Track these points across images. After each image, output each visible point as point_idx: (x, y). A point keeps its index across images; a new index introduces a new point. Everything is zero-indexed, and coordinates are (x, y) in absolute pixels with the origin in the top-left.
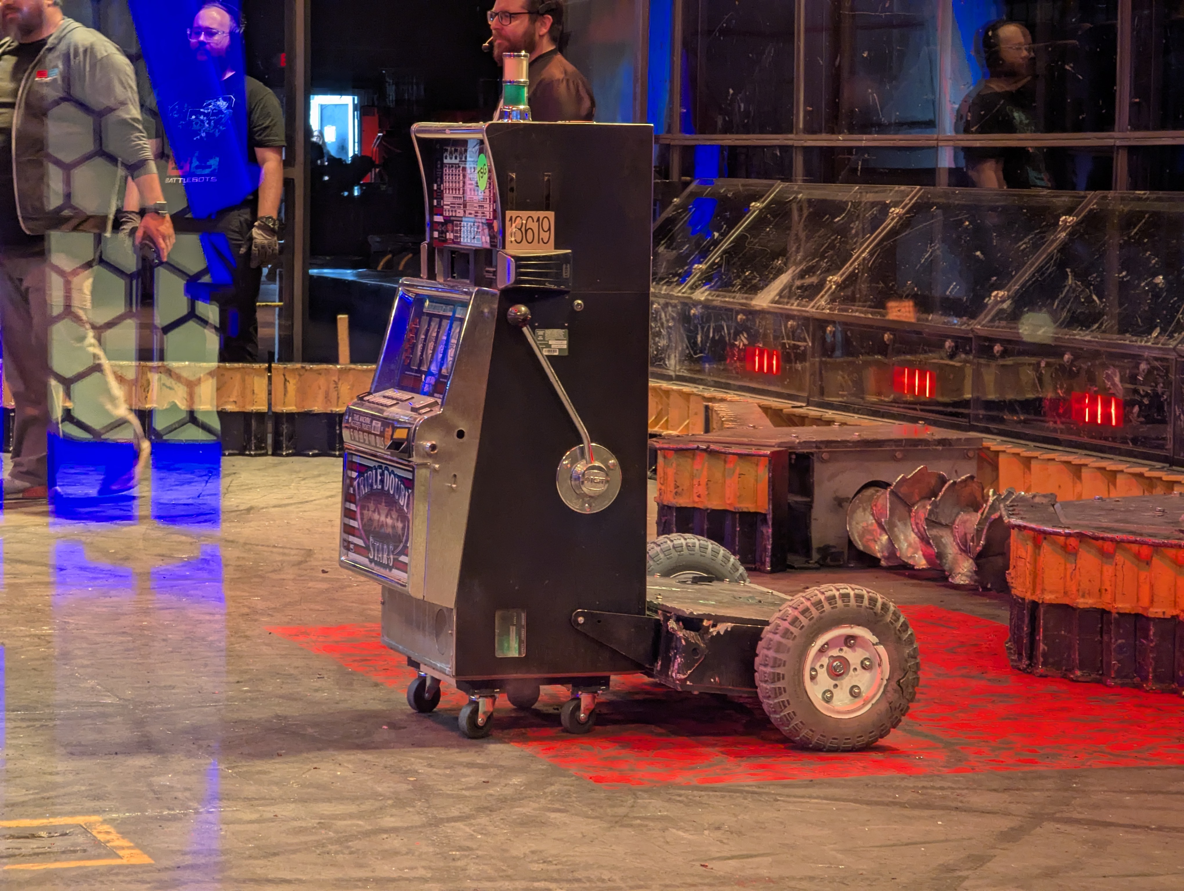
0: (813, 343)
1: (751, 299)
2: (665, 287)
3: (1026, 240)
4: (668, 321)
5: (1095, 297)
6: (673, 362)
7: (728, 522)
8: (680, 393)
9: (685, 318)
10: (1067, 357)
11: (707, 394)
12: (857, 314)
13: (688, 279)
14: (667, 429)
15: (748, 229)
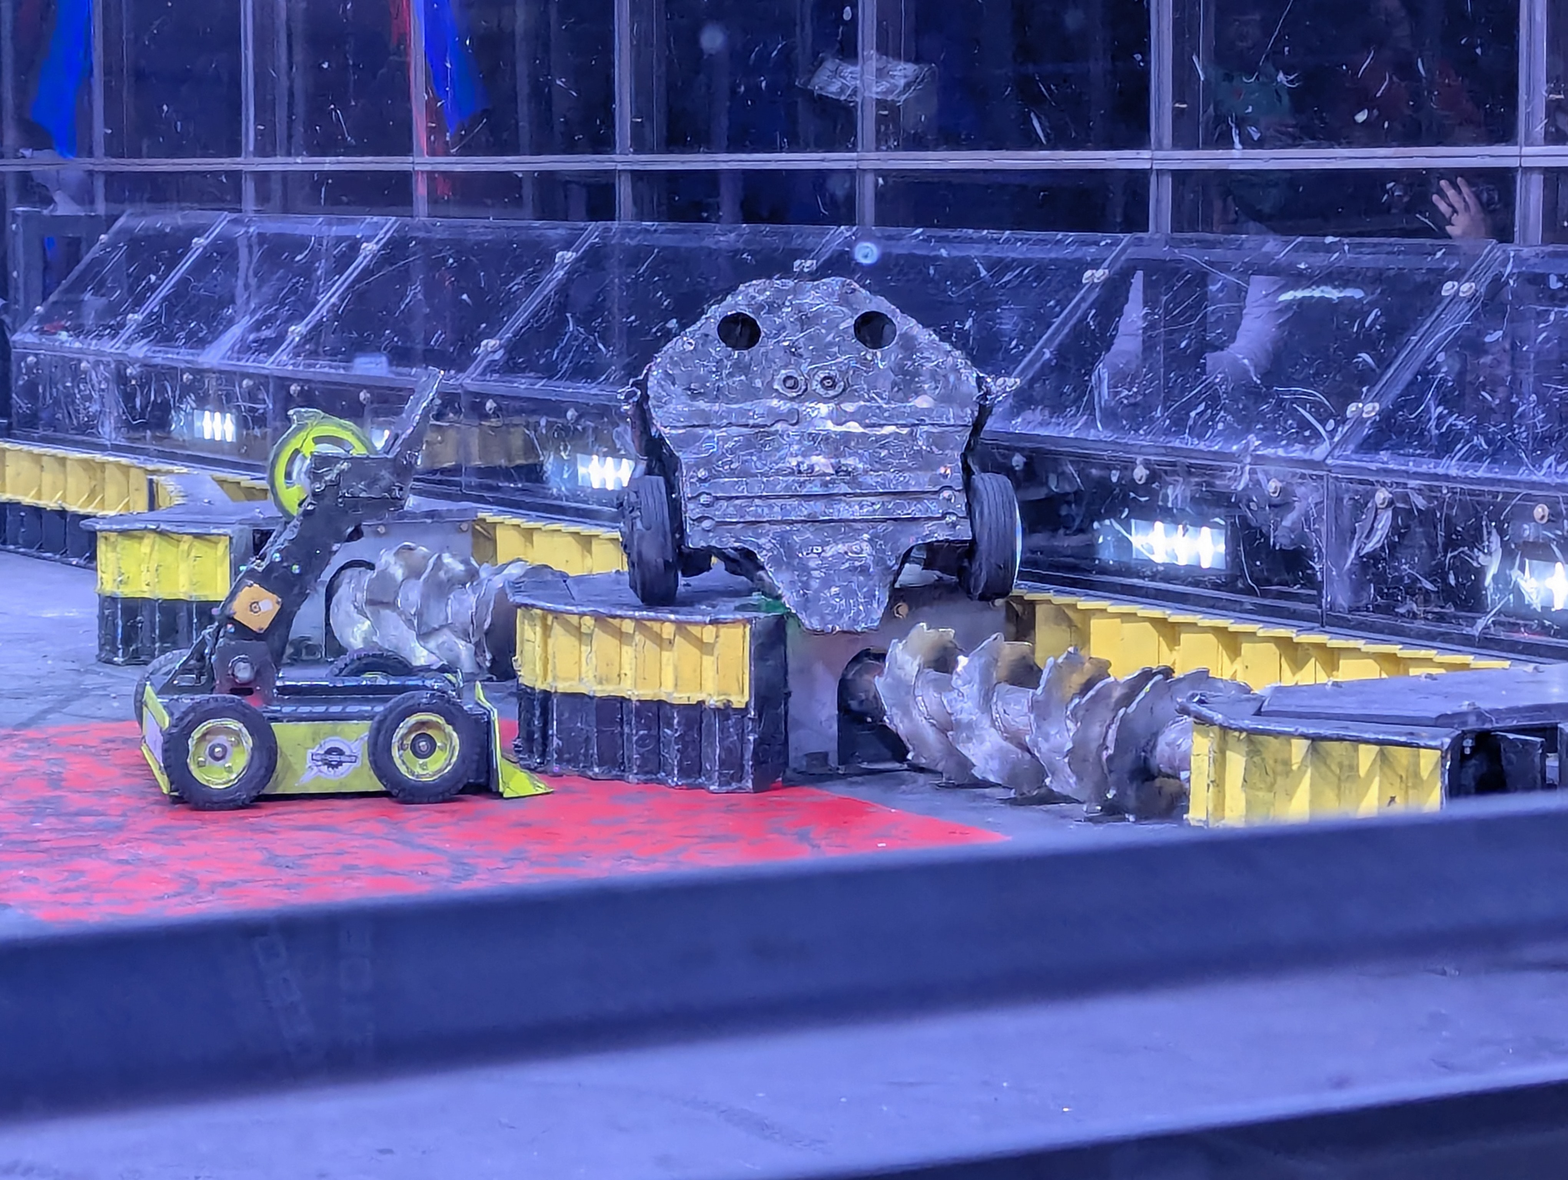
0: (274, 404)
1: (198, 355)
2: (94, 342)
3: (518, 280)
4: (100, 383)
5: (600, 346)
6: (107, 429)
7: (183, 614)
8: (118, 465)
9: (121, 378)
10: (571, 414)
11: (150, 467)
12: (326, 370)
13: (122, 332)
14: (103, 509)
15: (190, 271)
